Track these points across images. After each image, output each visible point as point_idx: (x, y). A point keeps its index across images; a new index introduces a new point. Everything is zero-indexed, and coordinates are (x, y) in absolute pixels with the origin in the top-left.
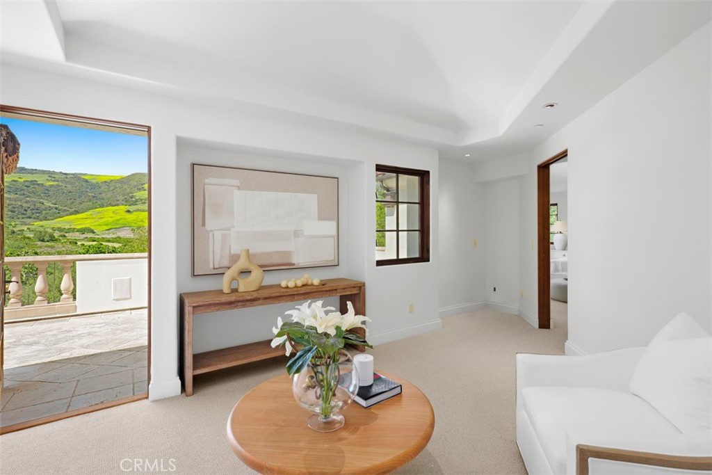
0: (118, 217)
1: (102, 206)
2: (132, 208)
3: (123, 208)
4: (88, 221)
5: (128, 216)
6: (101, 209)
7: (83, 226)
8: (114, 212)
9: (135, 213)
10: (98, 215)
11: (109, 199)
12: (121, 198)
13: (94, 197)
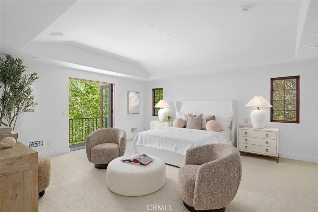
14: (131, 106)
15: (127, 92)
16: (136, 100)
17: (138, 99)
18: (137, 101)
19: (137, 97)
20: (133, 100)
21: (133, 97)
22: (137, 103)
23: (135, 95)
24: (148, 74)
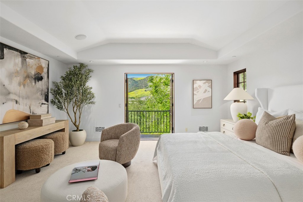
0: (142, 93)
1: (138, 89)
2: (147, 89)
3: (144, 89)
4: (134, 94)
5: (145, 92)
6: (137, 90)
7: (132, 96)
8: (141, 91)
9: (148, 91)
10: (137, 92)
11: (140, 86)
12: (144, 86)
13: (136, 86)
14: (196, 98)
15: (191, 81)
16: (206, 90)
17: (210, 89)
18: (209, 91)
19: (208, 86)
20: (202, 90)
21: (200, 87)
22: (208, 95)
23: (204, 83)
24: (216, 53)
